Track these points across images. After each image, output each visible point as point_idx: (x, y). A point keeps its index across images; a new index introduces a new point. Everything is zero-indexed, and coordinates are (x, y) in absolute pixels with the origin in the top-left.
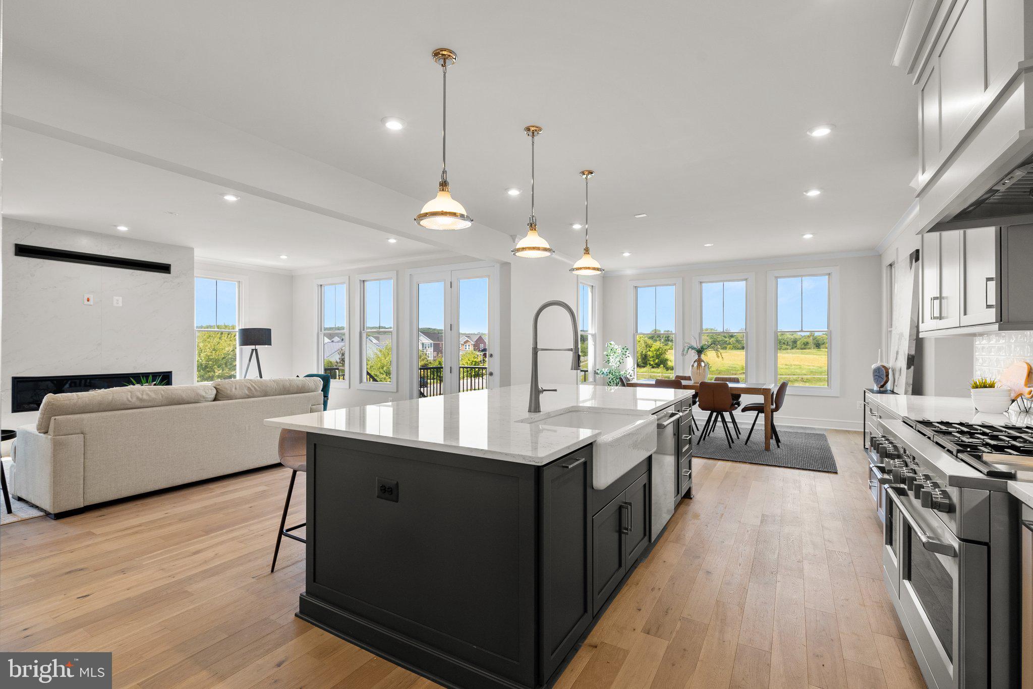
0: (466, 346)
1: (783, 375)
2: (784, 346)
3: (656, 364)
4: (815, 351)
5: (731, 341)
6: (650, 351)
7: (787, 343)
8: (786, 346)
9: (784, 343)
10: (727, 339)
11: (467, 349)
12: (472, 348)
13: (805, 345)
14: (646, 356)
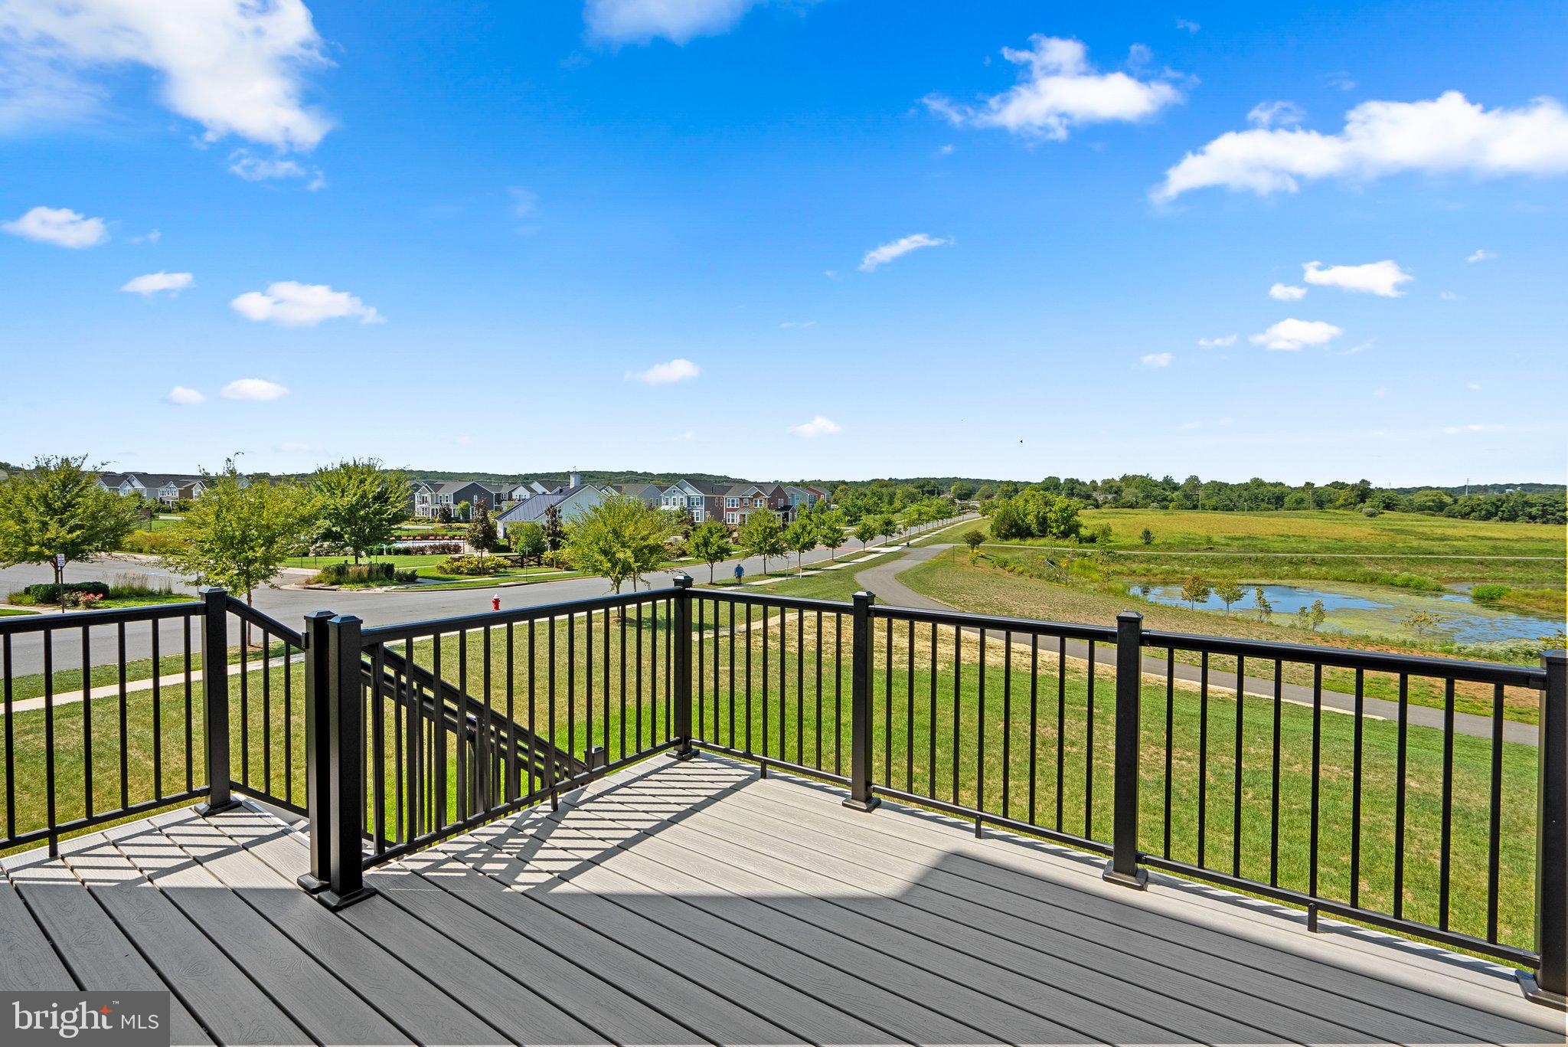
0: (756, 501)
1: (1278, 552)
2: (1264, 505)
3: (1062, 533)
4: (1316, 512)
5: (1174, 496)
6: (1051, 511)
7: (1269, 499)
8: (1266, 505)
9: (1263, 500)
10: (1167, 493)
11: (758, 506)
12: (765, 505)
13: (1299, 504)
14: (1045, 519)
